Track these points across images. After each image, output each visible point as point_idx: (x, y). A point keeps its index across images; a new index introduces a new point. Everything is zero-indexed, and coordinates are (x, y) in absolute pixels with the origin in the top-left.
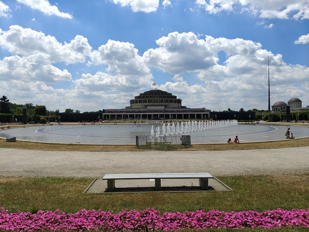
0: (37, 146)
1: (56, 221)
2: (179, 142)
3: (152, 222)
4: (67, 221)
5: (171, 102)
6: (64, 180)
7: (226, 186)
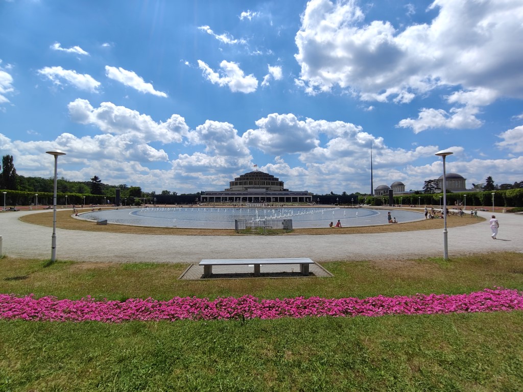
0: (131, 229)
1: (147, 310)
2: (281, 227)
3: (249, 310)
4: (159, 309)
5: (273, 184)
6: (158, 265)
7: (327, 271)
